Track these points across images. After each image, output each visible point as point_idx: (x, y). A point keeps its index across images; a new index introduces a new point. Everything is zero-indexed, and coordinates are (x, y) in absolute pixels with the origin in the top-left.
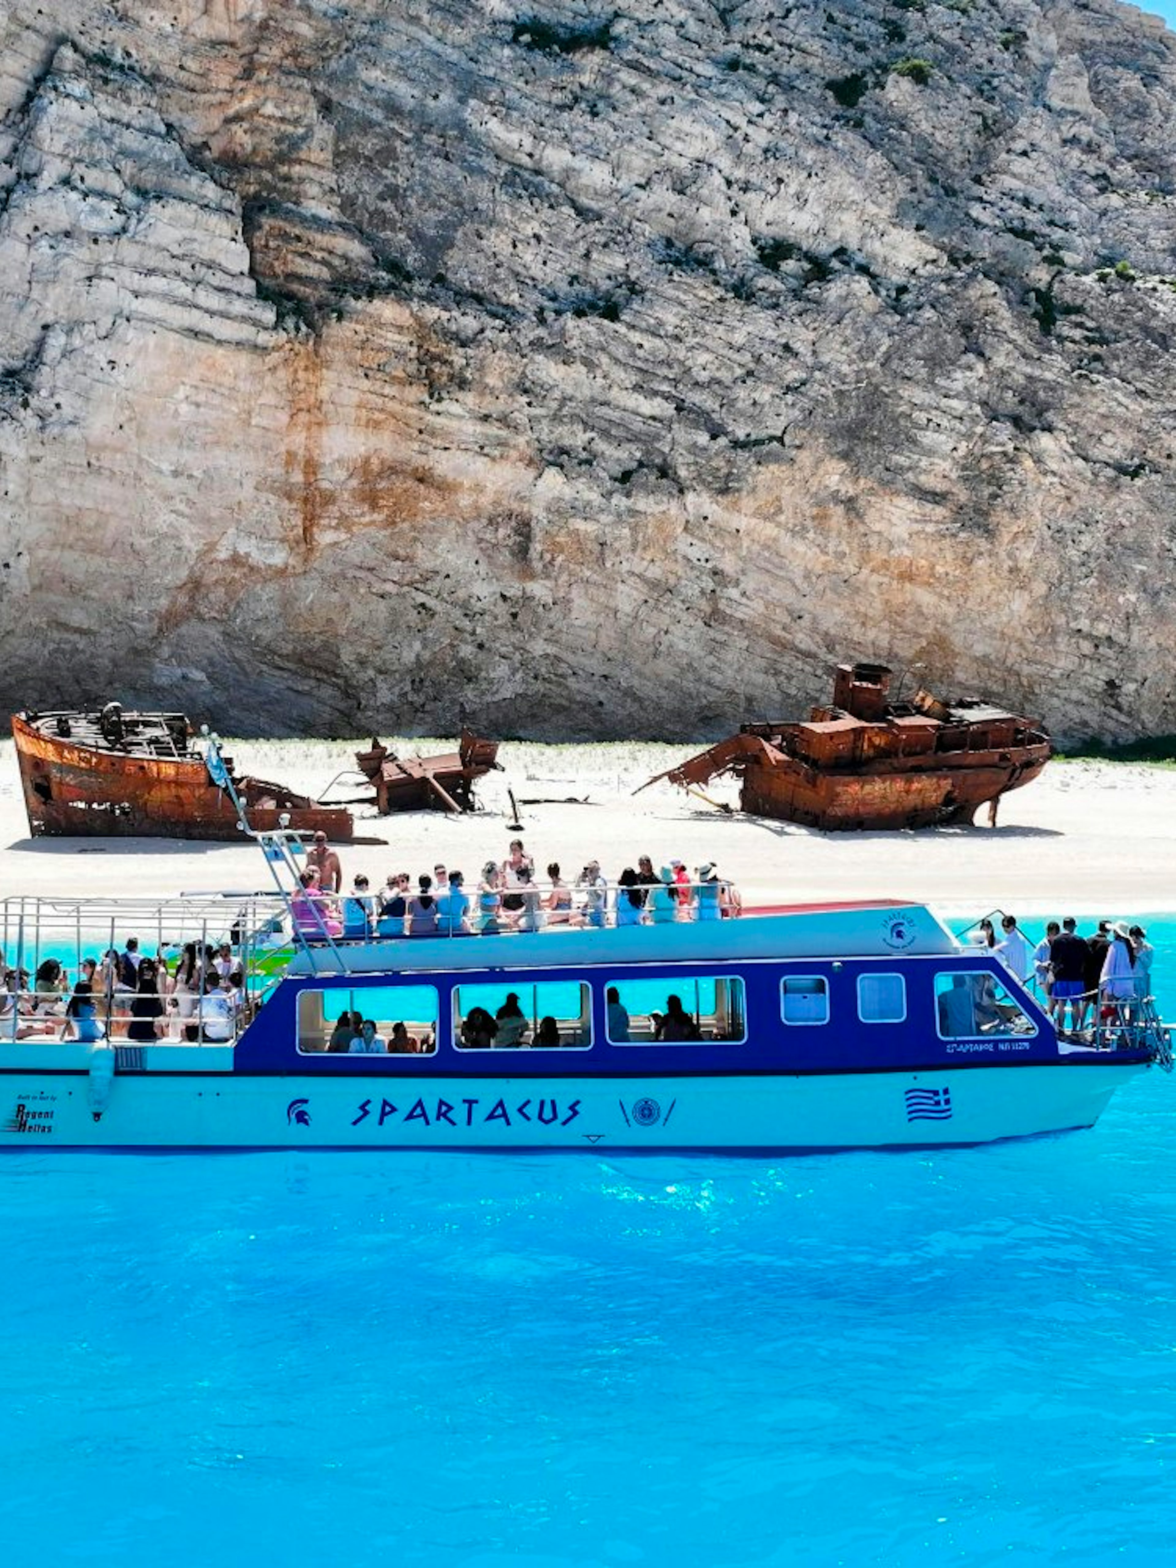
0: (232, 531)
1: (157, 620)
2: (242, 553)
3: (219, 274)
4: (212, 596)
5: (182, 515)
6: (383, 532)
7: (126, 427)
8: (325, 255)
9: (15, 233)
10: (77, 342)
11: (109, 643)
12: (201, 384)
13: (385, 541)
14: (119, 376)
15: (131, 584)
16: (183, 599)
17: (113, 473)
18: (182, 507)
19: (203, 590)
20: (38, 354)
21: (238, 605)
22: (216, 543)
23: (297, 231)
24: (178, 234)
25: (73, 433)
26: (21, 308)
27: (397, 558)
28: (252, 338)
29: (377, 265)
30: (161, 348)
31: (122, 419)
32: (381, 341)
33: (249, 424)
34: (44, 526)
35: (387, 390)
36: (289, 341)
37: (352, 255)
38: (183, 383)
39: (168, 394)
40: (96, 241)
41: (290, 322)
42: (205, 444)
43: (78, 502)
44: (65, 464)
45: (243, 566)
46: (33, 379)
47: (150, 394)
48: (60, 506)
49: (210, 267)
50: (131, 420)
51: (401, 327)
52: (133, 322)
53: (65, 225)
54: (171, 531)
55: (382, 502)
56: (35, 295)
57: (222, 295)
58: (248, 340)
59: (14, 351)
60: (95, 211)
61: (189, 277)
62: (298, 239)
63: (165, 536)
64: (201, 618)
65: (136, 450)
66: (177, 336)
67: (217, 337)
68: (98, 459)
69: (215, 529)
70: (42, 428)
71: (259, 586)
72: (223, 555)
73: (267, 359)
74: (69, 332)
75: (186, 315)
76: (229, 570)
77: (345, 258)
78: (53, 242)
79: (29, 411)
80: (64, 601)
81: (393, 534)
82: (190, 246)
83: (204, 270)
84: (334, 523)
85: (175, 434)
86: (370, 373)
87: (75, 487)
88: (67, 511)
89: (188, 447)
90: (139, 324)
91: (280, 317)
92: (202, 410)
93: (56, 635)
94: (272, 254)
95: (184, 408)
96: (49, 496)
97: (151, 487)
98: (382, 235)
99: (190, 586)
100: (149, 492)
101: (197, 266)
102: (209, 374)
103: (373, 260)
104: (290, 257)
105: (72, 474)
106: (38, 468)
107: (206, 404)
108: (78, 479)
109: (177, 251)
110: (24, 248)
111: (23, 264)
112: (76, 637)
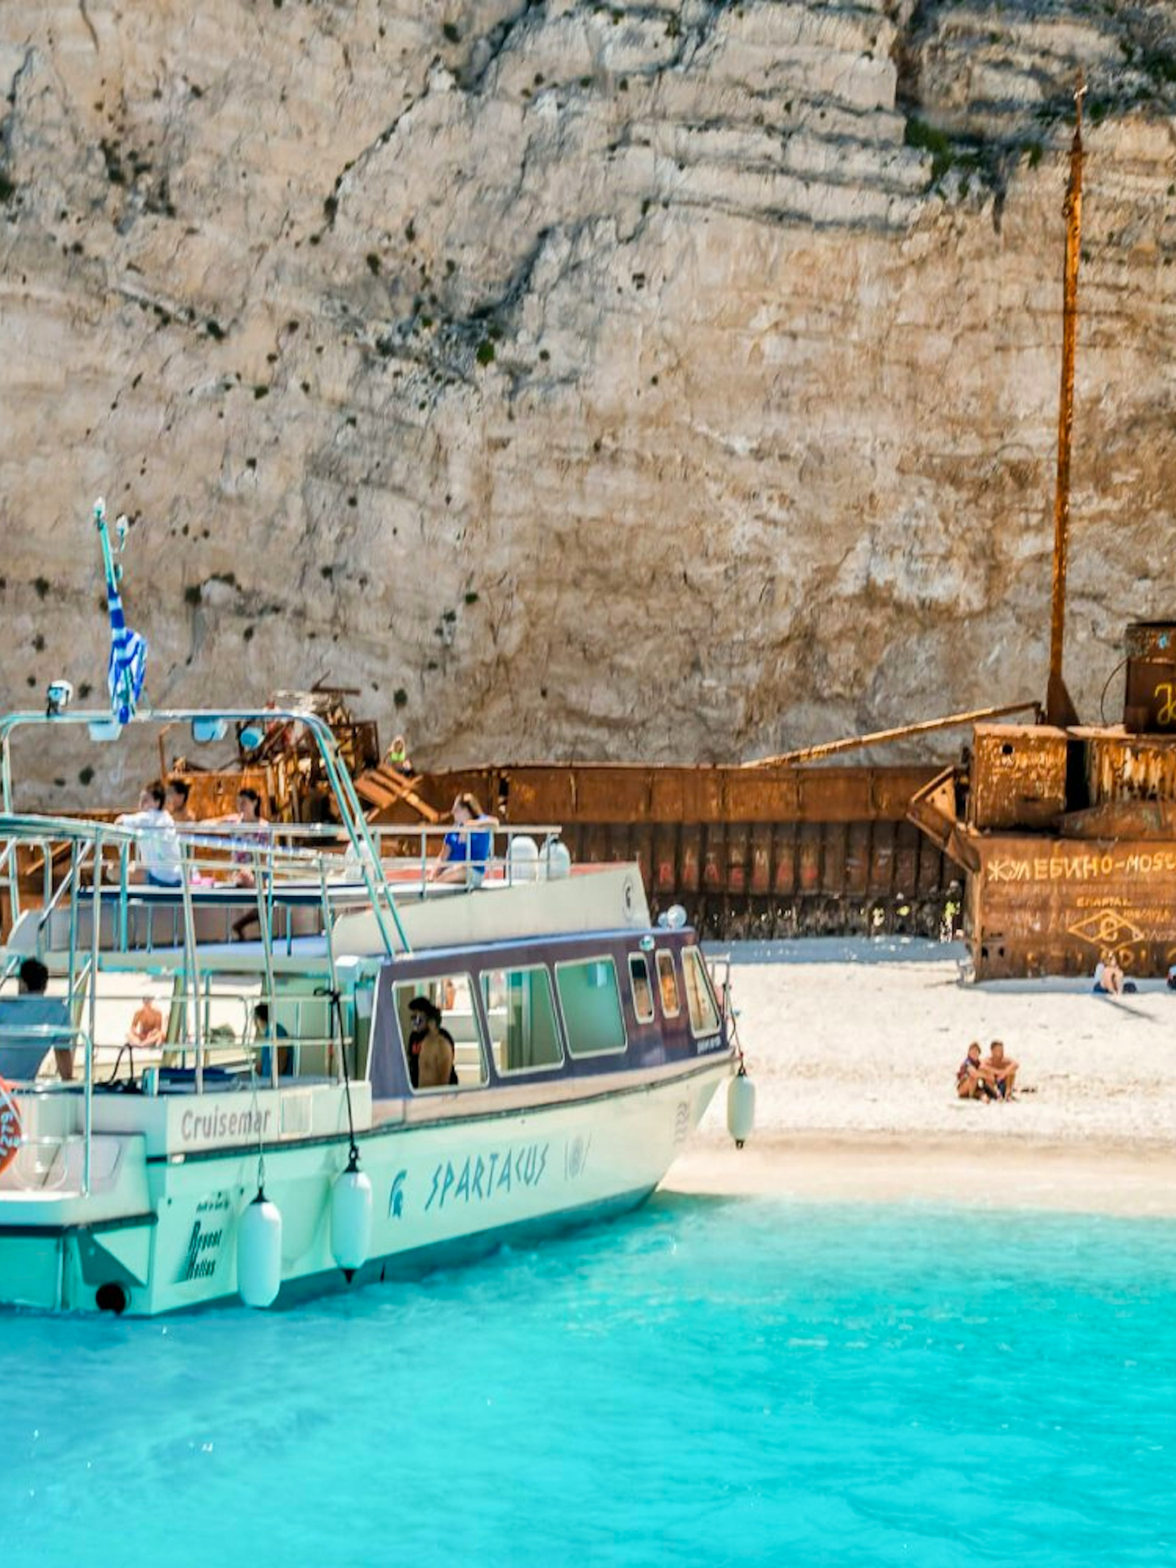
0: (864, 543)
1: (741, 704)
2: (880, 582)
3: (833, 114)
4: (832, 660)
5: (775, 523)
6: (1122, 531)
7: (663, 380)
8: (1037, 59)
9: (503, 91)
10: (586, 250)
11: (664, 742)
12: (794, 301)
13: (1126, 546)
14: (648, 298)
15: (694, 643)
16: (786, 664)
17: (641, 459)
18: (775, 511)
19: (819, 650)
20: (526, 278)
21: (881, 671)
22: (837, 568)
23: (992, 26)
24: (762, 55)
25: (568, 396)
26: (507, 208)
27: (1145, 576)
28: (882, 213)
29: (1128, 65)
30: (719, 244)
31: (656, 369)
32: (1115, 192)
33: (882, 360)
34: (518, 551)
35: (1125, 277)
36: (947, 211)
37: (1081, 52)
38: (764, 302)
39: (739, 322)
40: (624, 86)
41: (952, 179)
42: (806, 402)
43: (575, 508)
44: (550, 447)
45: (885, 604)
46: (511, 314)
47: (708, 323)
48: (544, 515)
49: (817, 104)
50: (671, 370)
51: (1154, 163)
52: (673, 209)
53: (584, 68)
54: (753, 550)
55: (1117, 478)
56: (530, 184)
57: (832, 148)
58: (873, 218)
59: (492, 277)
60: (633, 38)
61: (779, 125)
62: (994, 38)
63: (746, 560)
64: (819, 699)
65: (686, 418)
66: (750, 223)
67: (817, 216)
68: (614, 436)
69: (833, 544)
70: (512, 394)
71: (914, 638)
72: (850, 586)
73: (906, 246)
74: (575, 237)
75: (767, 188)
76: (863, 612)
77: (1070, 60)
78: (562, 98)
79: (492, 367)
80: (576, 673)
81: (1136, 533)
82: (787, 74)
83: (807, 109)
84: (1035, 519)
85: (758, 388)
86: (1094, 251)
87: (570, 483)
88: (558, 526)
89: (779, 407)
90: (684, 210)
91: (939, 170)
92: (800, 342)
93: (568, 731)
94: (951, 69)
95: (771, 345)
96: (524, 500)
97: (716, 479)
98: (1149, 11)
99: (798, 642)
100: (713, 488)
101: (795, 106)
102: (808, 282)
103: (1121, 57)
104: (977, 71)
105: (563, 466)
106: (500, 458)
107: (807, 334)
108: (575, 473)
109: (760, 83)
110: (517, 113)
111: (513, 138)
112: (601, 734)
